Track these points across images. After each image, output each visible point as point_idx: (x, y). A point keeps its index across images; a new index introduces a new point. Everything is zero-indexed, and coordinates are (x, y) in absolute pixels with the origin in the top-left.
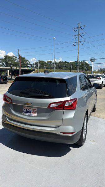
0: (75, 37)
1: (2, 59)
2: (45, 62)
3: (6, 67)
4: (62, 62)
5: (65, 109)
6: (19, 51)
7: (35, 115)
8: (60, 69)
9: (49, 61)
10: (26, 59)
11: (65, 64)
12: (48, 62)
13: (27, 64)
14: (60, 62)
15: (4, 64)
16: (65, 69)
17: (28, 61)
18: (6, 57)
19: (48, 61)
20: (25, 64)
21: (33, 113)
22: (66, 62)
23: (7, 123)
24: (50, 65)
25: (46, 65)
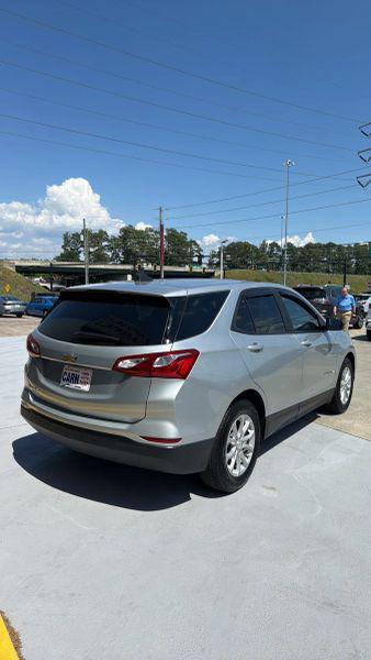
0: (366, 157)
1: (115, 239)
2: (253, 247)
3: (123, 263)
4: (319, 246)
5: (154, 374)
6: (164, 213)
7: (86, 388)
8: (309, 271)
9: (269, 242)
10: (189, 238)
11: (328, 253)
12: (264, 245)
13: (191, 255)
14: (309, 246)
15: (118, 256)
16: (328, 272)
17: (196, 244)
18: (128, 232)
19: (264, 242)
20: (184, 255)
21: (82, 383)
22: (331, 245)
23: (30, 407)
24: (271, 254)
25: (257, 258)
